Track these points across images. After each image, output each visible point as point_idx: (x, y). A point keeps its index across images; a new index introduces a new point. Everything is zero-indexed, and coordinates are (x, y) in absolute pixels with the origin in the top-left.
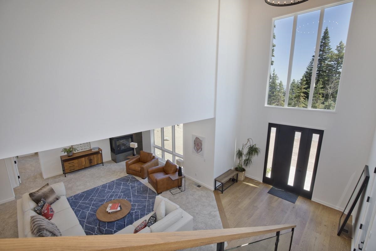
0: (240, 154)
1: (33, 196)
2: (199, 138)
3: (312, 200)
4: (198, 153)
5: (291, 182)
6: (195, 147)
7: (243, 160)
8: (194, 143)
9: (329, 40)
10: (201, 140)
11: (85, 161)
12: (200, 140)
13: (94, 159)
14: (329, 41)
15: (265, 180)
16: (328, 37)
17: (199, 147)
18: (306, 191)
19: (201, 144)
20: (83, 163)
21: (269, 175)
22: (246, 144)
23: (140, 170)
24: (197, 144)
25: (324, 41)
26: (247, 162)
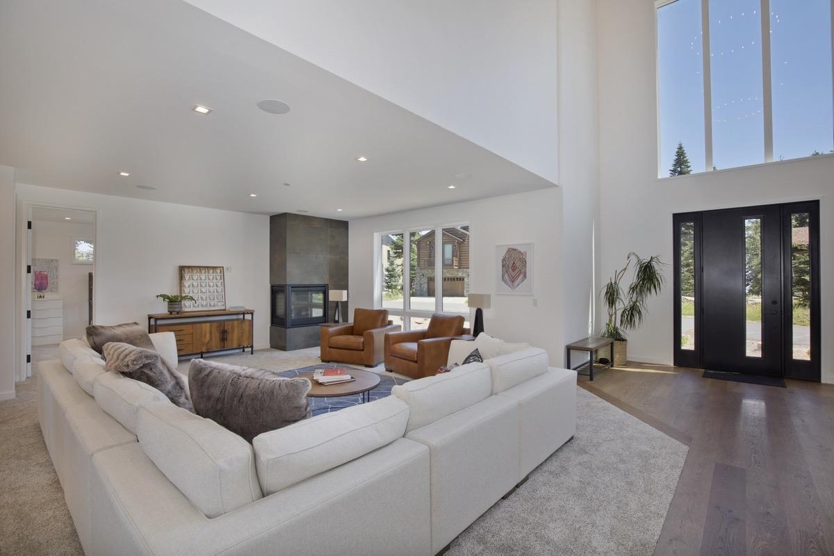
0: (612, 295)
1: (97, 335)
2: (516, 248)
3: (823, 380)
4: (513, 287)
5: (753, 347)
6: (506, 276)
7: (619, 313)
8: (503, 266)
9: (688, 167)
10: (522, 251)
11: (211, 333)
12: (520, 252)
13: (233, 331)
14: (689, 169)
15: (682, 358)
16: (686, 161)
17: (516, 271)
18: (801, 363)
19: (524, 262)
20: (205, 336)
21: (688, 343)
22: (625, 269)
23: (363, 343)
24: (511, 265)
25: (679, 169)
26: (632, 313)
